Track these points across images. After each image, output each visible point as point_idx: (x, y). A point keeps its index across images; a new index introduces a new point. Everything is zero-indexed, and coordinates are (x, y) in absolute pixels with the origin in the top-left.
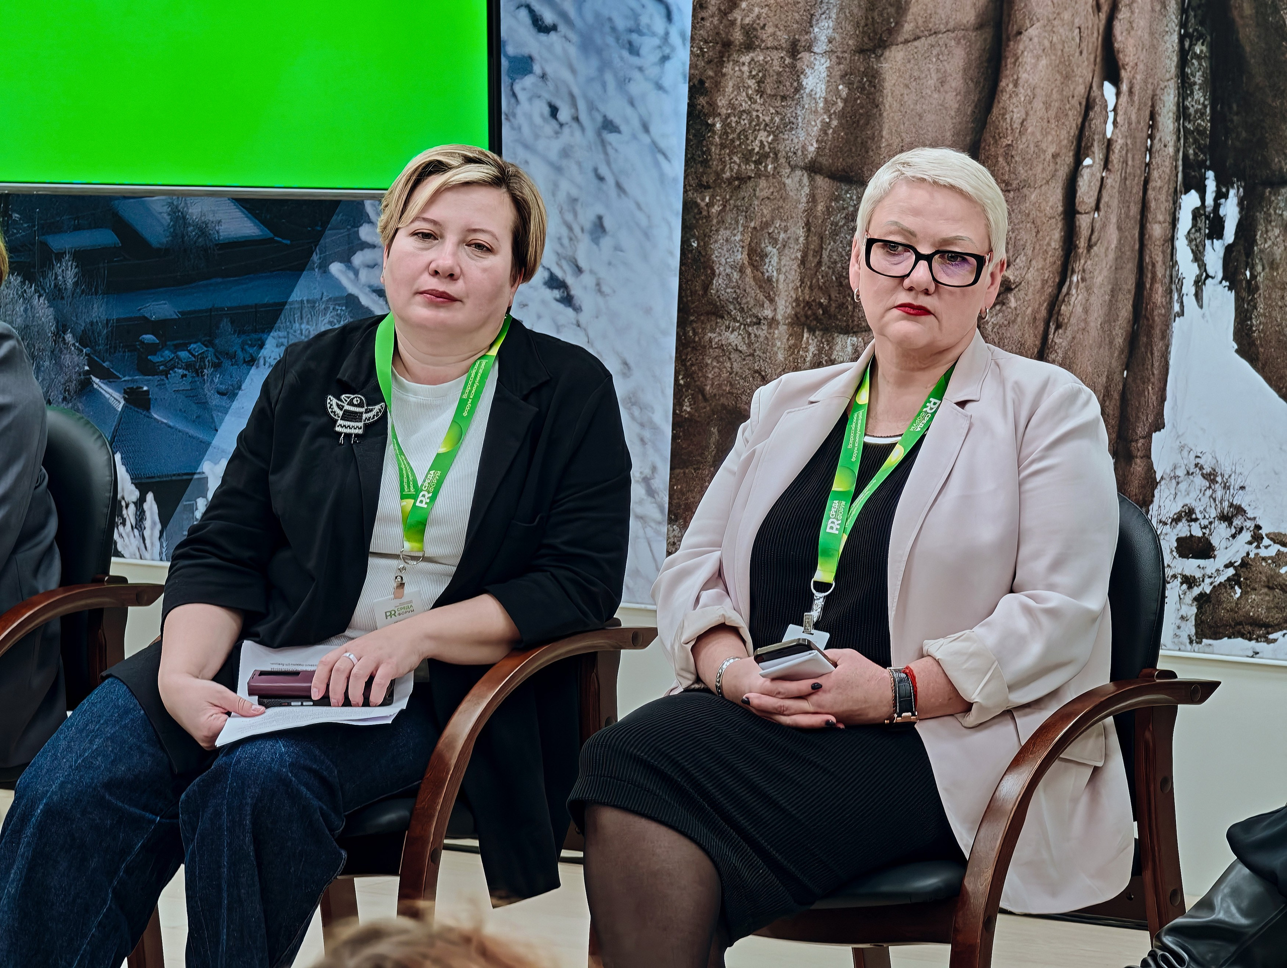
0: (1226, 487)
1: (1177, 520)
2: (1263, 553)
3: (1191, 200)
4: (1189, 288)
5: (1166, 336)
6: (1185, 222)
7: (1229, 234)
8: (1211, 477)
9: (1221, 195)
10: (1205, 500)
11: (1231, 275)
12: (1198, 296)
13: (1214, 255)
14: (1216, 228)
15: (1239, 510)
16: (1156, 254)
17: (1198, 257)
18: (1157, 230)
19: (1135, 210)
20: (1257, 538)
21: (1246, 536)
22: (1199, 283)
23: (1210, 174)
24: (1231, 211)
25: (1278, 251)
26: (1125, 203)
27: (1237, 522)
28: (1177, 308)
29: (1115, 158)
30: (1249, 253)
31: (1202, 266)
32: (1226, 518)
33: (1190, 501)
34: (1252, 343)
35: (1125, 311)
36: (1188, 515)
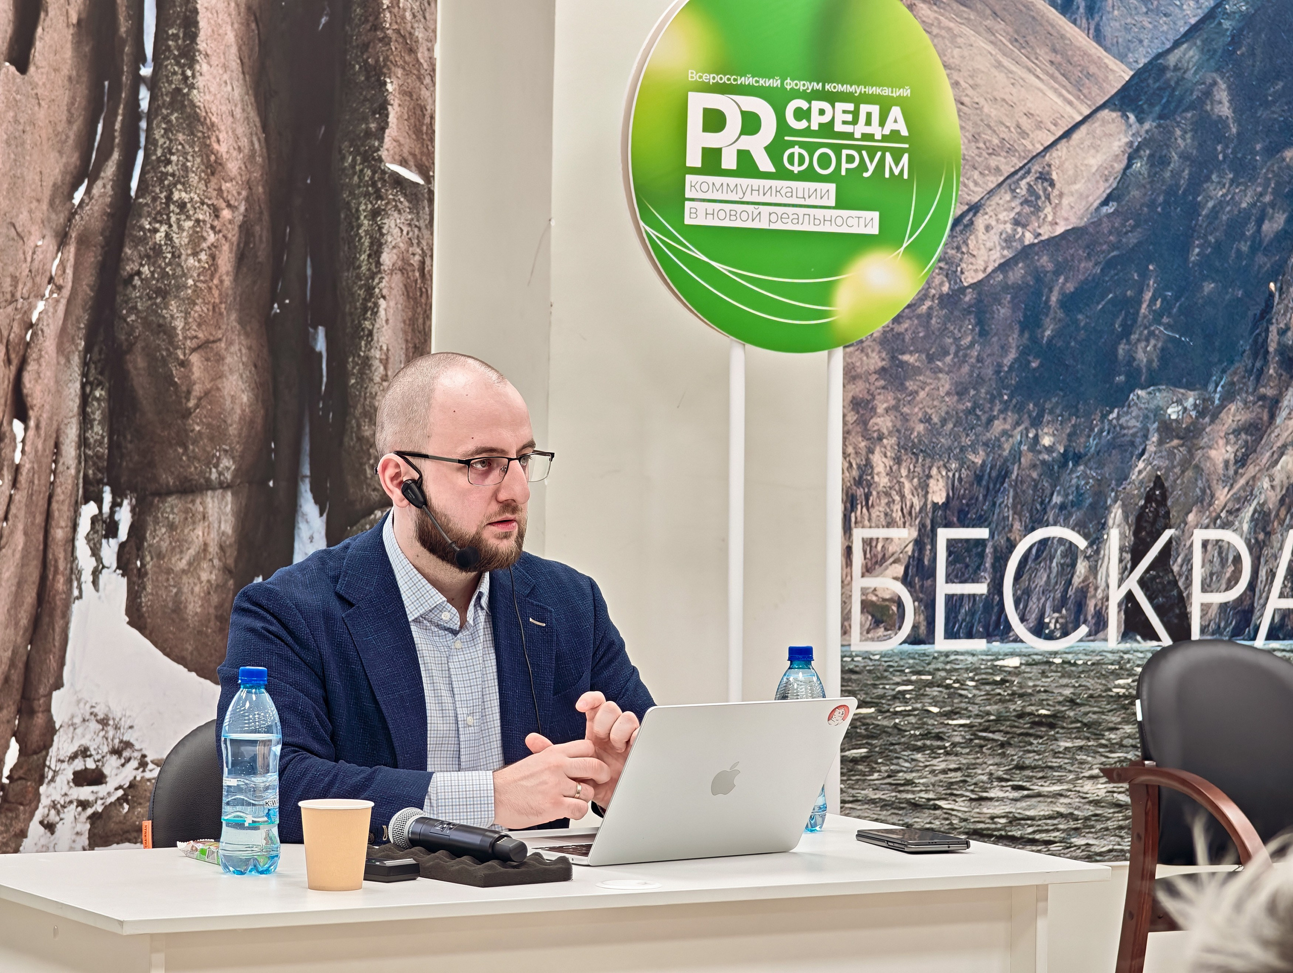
0: (117, 728)
1: (73, 757)
2: (148, 775)
3: (89, 510)
4: (87, 577)
5: (66, 615)
6: (84, 526)
7: (123, 534)
8: (104, 722)
9: (115, 505)
10: (99, 740)
11: (123, 565)
12: (95, 583)
13: (110, 550)
14: (111, 529)
15: (128, 745)
16: (59, 553)
17: (95, 552)
18: (59, 534)
19: (39, 519)
20: (143, 764)
21: (134, 764)
22: (96, 573)
23: (107, 489)
24: (124, 517)
25: (164, 545)
26: (30, 513)
27: (126, 754)
28: (76, 593)
29: (23, 479)
30: (139, 547)
31: (99, 560)
32: (117, 752)
33: (85, 742)
34: (141, 616)
35: (30, 597)
36: (84, 752)
